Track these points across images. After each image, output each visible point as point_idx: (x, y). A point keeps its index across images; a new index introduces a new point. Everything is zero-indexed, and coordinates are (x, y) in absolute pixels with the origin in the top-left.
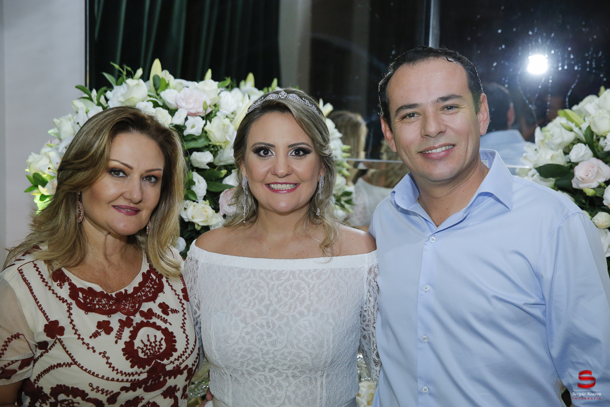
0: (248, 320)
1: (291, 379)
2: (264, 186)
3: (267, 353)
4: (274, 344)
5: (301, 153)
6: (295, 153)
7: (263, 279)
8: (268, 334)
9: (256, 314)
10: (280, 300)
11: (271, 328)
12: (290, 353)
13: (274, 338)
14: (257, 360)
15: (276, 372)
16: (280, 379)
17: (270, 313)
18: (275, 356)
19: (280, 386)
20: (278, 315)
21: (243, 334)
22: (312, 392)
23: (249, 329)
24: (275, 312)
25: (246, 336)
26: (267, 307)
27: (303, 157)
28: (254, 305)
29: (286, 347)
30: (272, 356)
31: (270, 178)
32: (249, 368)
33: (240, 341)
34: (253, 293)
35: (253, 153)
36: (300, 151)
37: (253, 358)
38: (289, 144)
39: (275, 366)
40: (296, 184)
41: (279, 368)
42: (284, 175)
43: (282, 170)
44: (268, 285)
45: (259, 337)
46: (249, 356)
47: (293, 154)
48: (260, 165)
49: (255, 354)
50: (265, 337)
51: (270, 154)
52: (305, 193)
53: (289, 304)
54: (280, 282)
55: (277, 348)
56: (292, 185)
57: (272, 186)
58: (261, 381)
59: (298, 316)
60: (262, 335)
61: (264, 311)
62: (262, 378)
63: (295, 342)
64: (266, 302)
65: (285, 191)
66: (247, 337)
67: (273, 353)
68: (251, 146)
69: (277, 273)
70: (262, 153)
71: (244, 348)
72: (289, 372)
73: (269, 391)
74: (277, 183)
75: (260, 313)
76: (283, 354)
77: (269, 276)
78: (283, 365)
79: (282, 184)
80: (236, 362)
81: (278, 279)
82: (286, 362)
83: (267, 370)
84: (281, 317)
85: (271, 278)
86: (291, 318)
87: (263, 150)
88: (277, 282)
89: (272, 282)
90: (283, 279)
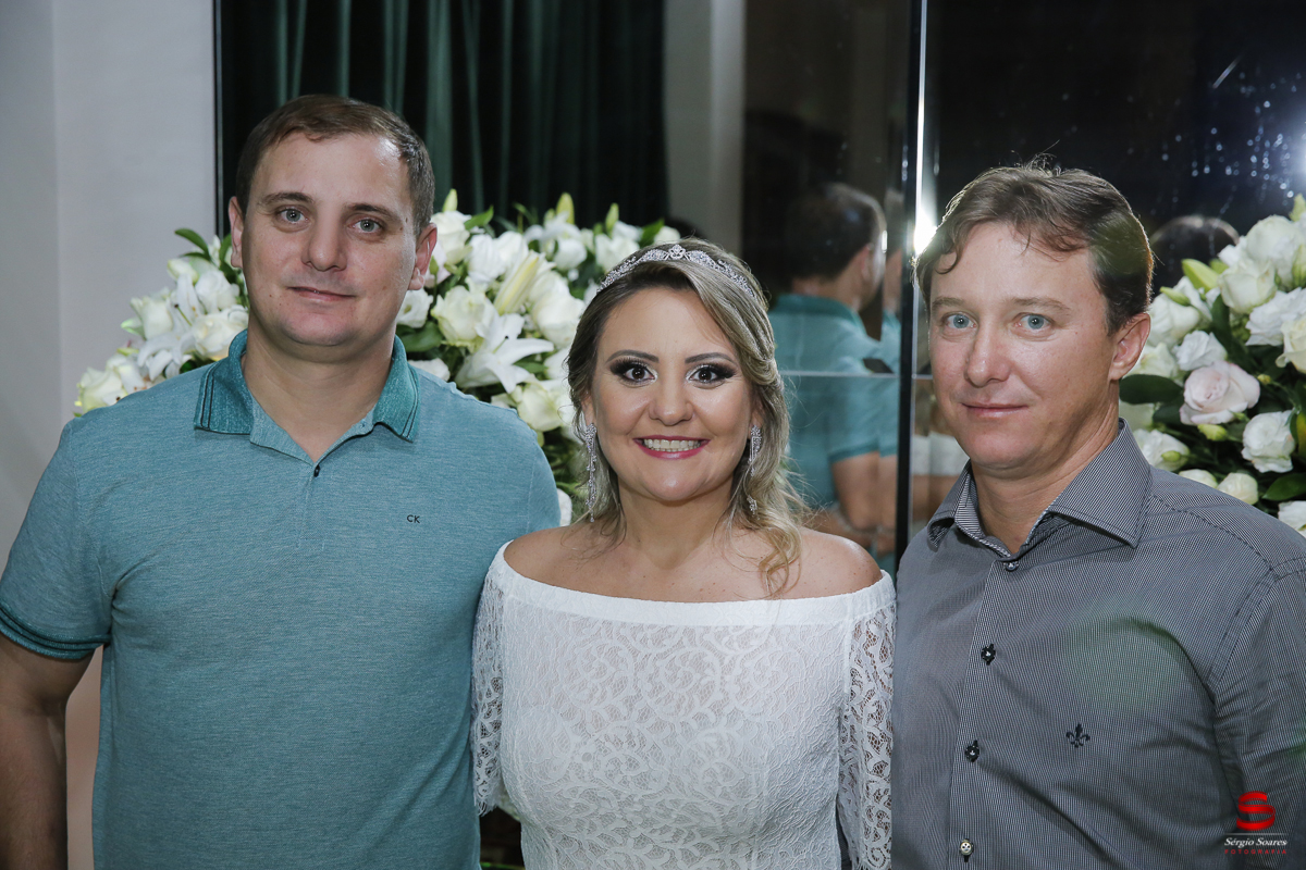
0: (590, 728)
1: (680, 864)
2: (632, 442)
3: (629, 801)
4: (642, 780)
5: (713, 376)
6: (700, 376)
7: (623, 639)
8: (630, 760)
9: (605, 716)
10: (657, 689)
11: (636, 748)
12: (675, 802)
13: (643, 769)
14: (608, 818)
15: (650, 847)
17: (635, 715)
18: (646, 809)
20: (651, 721)
21: (578, 759)
23: (591, 749)
24: (645, 715)
25: (585, 764)
26: (630, 703)
27: (717, 383)
28: (603, 697)
29: (667, 789)
30: (638, 807)
31: (646, 427)
32: (594, 837)
33: (572, 774)
34: (602, 670)
35: (610, 373)
36: (712, 373)
37: (602, 812)
38: (687, 357)
39: (646, 832)
40: (699, 441)
41: (655, 837)
42: (676, 420)
43: (671, 410)
44: (635, 653)
45: (611, 767)
46: (593, 807)
47: (696, 376)
48: (625, 400)
49: (605, 804)
50: (623, 767)
51: (647, 375)
52: (717, 460)
53: (676, 697)
54: (662, 650)
55: (648, 792)
56: (691, 443)
57: (650, 443)
59: (694, 725)
60: (616, 762)
61: (624, 711)
62: (621, 860)
63: (686, 779)
64: (630, 691)
65: (675, 456)
66: (588, 766)
67: (641, 802)
68: (606, 359)
69: (656, 630)
70: (630, 373)
71: (581, 791)
72: (677, 847)
74: (660, 438)
75: (614, 714)
76: (661, 805)
77: (640, 636)
78: (664, 830)
79: (670, 439)
80: (566, 820)
81: (658, 642)
82: (669, 822)
83: (631, 841)
84: (659, 725)
85: (644, 641)
86: (678, 730)
87: (633, 369)
88: (655, 651)
89: (644, 650)
90: (669, 643)
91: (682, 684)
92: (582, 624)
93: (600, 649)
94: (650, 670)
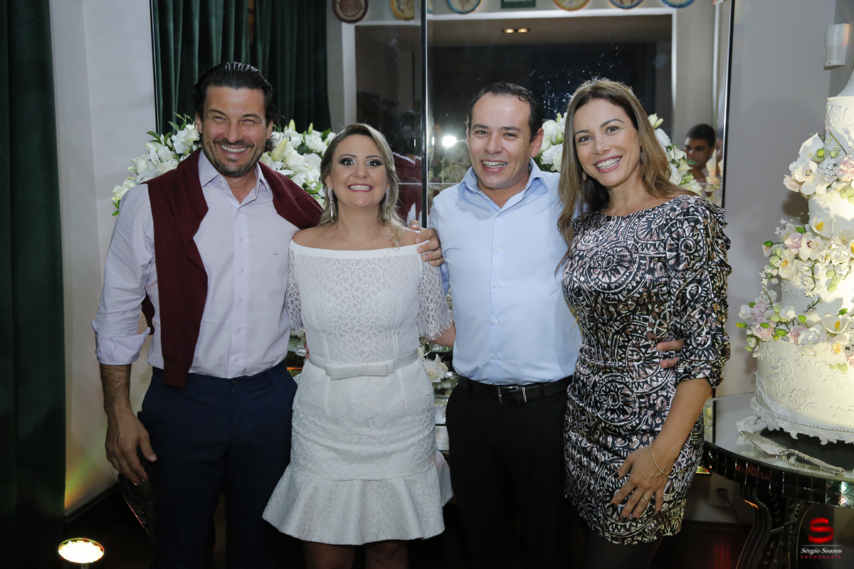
0: (338, 295)
1: (372, 338)
2: (346, 187)
3: (354, 318)
4: (359, 311)
5: (375, 164)
6: (371, 164)
7: (345, 265)
8: (354, 304)
9: (343, 290)
10: (360, 280)
11: (356, 300)
12: (371, 317)
13: (359, 307)
14: (346, 325)
15: (361, 333)
16: (364, 338)
17: (354, 289)
18: (360, 320)
19: (364, 343)
20: (360, 290)
21: (335, 306)
23: (340, 302)
24: (357, 289)
25: (337, 307)
26: (351, 285)
27: (376, 167)
28: (341, 284)
29: (368, 313)
30: (357, 320)
31: (352, 180)
32: (340, 332)
33: (333, 311)
34: (339, 275)
35: (338, 163)
36: (375, 163)
37: (344, 323)
38: (366, 157)
39: (360, 328)
40: (371, 187)
41: (363, 329)
42: (363, 178)
43: (361, 174)
44: (350, 269)
45: (347, 307)
46: (341, 321)
47: (369, 164)
48: (344, 172)
49: (345, 320)
50: (352, 307)
51: (352, 163)
52: (378, 194)
53: (368, 282)
54: (359, 267)
56: (368, 187)
57: (353, 187)
58: (350, 341)
59: (376, 290)
60: (349, 305)
61: (350, 288)
62: (351, 338)
63: (375, 309)
64: (350, 282)
65: (362, 191)
66: (339, 308)
67: (358, 318)
68: (337, 158)
69: (356, 260)
70: (346, 163)
71: (336, 316)
72: (370, 332)
73: (357, 348)
74: (357, 184)
75: (346, 289)
76: (366, 318)
77: (351, 263)
78: (366, 327)
79: (361, 185)
80: (331, 327)
81: (358, 264)
82: (368, 324)
83: (354, 331)
85: (352, 265)
86: (371, 292)
87: (346, 161)
88: (357, 267)
89: (353, 268)
90: (362, 265)
91: (370, 278)
92: (328, 260)
93: (337, 268)
94: (357, 274)
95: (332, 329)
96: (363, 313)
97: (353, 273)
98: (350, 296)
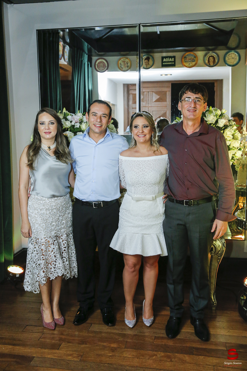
0: (138, 173)
1: (149, 188)
2: (137, 136)
3: (143, 181)
4: (145, 179)
6: (144, 127)
7: (140, 162)
10: (145, 168)
12: (149, 181)
13: (145, 177)
14: (140, 183)
15: (145, 186)
16: (146, 188)
18: (145, 182)
19: (146, 190)
21: (137, 177)
22: (154, 191)
23: (138, 176)
26: (142, 170)
28: (139, 169)
29: (148, 179)
31: (138, 134)
32: (139, 186)
34: (138, 166)
35: (134, 128)
36: (146, 127)
38: (142, 125)
40: (145, 135)
42: (141, 133)
43: (140, 131)
48: (135, 131)
50: (142, 177)
51: (138, 127)
52: (148, 137)
57: (139, 136)
58: (141, 189)
62: (142, 188)
63: (150, 178)
64: (142, 168)
66: (138, 178)
68: (133, 126)
70: (136, 127)
71: (137, 180)
72: (149, 186)
73: (143, 191)
75: (140, 171)
76: (147, 181)
78: (147, 184)
79: (141, 135)
80: (135, 184)
84: (146, 172)
85: (143, 162)
88: (144, 163)
89: (143, 163)
90: (146, 162)
91: (149, 167)
92: (135, 161)
93: (138, 164)
94: (144, 166)
95: (136, 185)
96: (146, 179)
97: (143, 165)
98: (142, 173)
